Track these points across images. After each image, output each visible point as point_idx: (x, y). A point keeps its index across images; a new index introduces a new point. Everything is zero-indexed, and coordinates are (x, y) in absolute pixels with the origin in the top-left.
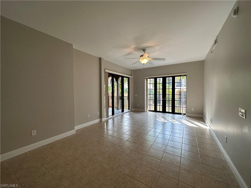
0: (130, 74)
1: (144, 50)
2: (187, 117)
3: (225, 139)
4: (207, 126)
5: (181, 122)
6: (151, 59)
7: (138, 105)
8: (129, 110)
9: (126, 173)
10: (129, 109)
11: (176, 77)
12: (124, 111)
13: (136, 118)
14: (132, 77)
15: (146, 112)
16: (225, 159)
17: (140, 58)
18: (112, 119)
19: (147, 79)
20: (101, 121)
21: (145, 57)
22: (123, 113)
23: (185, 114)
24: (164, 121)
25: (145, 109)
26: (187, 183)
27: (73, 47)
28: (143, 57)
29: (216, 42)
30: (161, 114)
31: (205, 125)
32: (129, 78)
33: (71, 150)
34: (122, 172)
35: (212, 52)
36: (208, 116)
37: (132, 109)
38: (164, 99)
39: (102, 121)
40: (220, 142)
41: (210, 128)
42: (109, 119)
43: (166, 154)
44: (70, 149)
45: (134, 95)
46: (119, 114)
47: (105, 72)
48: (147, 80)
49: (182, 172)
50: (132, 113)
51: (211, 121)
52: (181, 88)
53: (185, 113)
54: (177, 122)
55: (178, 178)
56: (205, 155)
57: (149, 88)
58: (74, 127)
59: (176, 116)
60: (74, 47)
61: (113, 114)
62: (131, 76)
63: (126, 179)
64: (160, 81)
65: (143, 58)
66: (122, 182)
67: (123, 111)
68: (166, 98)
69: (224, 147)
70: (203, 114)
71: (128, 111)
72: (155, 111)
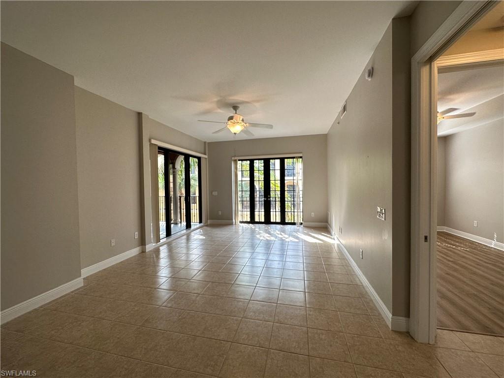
0: (203, 151)
1: (235, 108)
2: (305, 229)
3: (361, 253)
4: (334, 239)
5: (297, 238)
6: (247, 124)
7: (220, 213)
8: (202, 224)
9: (222, 338)
10: (200, 222)
11: (286, 160)
12: (190, 227)
13: (219, 239)
14: (206, 157)
15: (235, 224)
16: (361, 283)
17: (229, 122)
18: (165, 246)
19: (235, 161)
20: (143, 251)
21: (236, 120)
22: (189, 231)
23: (301, 224)
24: (268, 238)
25: (234, 220)
26: (320, 328)
27: (76, 84)
28: (234, 120)
29: (345, 109)
30: (263, 226)
31: (332, 238)
32: (199, 159)
33: (83, 324)
34: (213, 337)
35: (339, 123)
36: (335, 223)
37: (206, 222)
38: (267, 199)
39: (145, 252)
40: (355, 261)
41: (339, 243)
42: (161, 246)
43: (283, 292)
44: (79, 322)
45: (211, 193)
46: (182, 232)
47: (151, 145)
48: (236, 164)
49: (310, 315)
50: (208, 229)
51: (341, 230)
52: (295, 178)
53: (302, 222)
54: (291, 239)
55: (306, 324)
56: (337, 282)
57: (239, 178)
58: (81, 271)
59: (288, 228)
60: (77, 82)
61: (169, 233)
62: (205, 154)
63: (224, 349)
64: (259, 165)
65: (234, 123)
66: (218, 354)
67: (188, 226)
68: (270, 198)
69: (359, 267)
70: (327, 222)
71: (198, 225)
72: (252, 221)
